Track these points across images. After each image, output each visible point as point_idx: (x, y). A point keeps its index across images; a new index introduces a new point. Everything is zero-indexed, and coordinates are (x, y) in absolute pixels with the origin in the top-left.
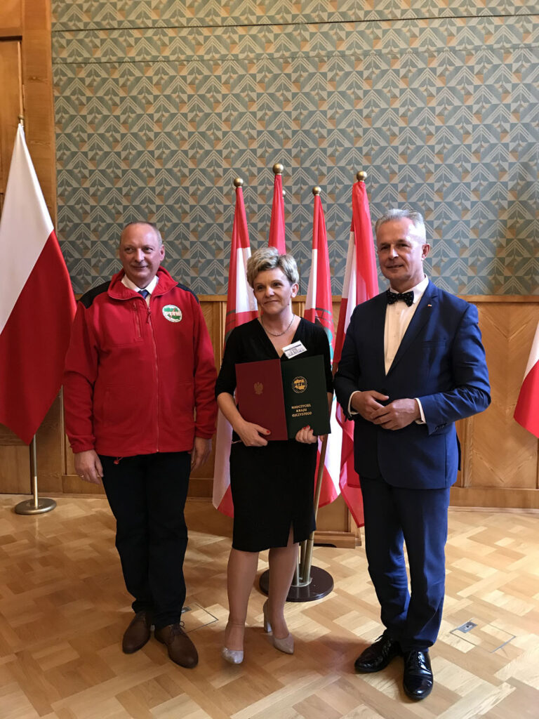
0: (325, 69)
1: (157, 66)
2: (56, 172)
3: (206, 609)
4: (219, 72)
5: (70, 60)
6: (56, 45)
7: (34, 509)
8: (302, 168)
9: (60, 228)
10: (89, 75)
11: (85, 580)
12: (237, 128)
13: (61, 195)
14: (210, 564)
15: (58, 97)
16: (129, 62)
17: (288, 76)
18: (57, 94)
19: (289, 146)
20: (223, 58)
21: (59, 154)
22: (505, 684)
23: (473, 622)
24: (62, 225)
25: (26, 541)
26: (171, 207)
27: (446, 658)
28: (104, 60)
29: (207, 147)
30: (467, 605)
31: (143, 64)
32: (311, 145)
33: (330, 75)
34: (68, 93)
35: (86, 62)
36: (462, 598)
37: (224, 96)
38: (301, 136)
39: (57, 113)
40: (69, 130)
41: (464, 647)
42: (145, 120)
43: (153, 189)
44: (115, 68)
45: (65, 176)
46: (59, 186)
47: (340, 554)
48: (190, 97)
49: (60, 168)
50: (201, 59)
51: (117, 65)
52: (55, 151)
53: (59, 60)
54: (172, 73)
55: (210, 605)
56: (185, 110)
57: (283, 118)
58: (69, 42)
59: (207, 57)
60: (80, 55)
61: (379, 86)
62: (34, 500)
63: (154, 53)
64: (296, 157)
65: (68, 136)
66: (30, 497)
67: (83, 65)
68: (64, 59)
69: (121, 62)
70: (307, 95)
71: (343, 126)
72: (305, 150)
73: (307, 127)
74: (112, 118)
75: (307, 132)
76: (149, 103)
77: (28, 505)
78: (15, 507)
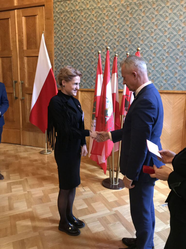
0: (141, 8)
1: (85, 11)
2: (54, 49)
4: (105, 12)
5: (59, 12)
6: (55, 7)
8: (132, 45)
9: (55, 67)
10: (64, 16)
12: (110, 31)
13: (55, 56)
16: (76, 11)
17: (128, 11)
18: (55, 23)
19: (127, 37)
20: (106, 7)
21: (55, 43)
26: (88, 60)
28: (69, 11)
29: (100, 38)
31: (80, 11)
32: (135, 36)
33: (143, 10)
34: (58, 23)
35: (63, 12)
37: (106, 20)
38: (132, 33)
39: (55, 29)
40: (58, 35)
41: (160, 211)
42: (81, 30)
43: (83, 53)
44: (72, 13)
45: (57, 50)
46: (55, 53)
48: (95, 21)
49: (55, 47)
50: (99, 8)
51: (72, 12)
53: (55, 12)
54: (89, 13)
55: (85, 186)
56: (93, 26)
57: (126, 27)
58: (58, 5)
59: (101, 7)
60: (61, 9)
61: (161, 13)
63: (84, 7)
64: (130, 41)
65: (58, 37)
67: (62, 13)
68: (57, 12)
69: (74, 11)
70: (134, 18)
71: (147, 29)
72: (133, 38)
73: (134, 30)
74: (71, 30)
75: (134, 32)
76: (82, 24)
77: (44, 151)
78: (41, 151)
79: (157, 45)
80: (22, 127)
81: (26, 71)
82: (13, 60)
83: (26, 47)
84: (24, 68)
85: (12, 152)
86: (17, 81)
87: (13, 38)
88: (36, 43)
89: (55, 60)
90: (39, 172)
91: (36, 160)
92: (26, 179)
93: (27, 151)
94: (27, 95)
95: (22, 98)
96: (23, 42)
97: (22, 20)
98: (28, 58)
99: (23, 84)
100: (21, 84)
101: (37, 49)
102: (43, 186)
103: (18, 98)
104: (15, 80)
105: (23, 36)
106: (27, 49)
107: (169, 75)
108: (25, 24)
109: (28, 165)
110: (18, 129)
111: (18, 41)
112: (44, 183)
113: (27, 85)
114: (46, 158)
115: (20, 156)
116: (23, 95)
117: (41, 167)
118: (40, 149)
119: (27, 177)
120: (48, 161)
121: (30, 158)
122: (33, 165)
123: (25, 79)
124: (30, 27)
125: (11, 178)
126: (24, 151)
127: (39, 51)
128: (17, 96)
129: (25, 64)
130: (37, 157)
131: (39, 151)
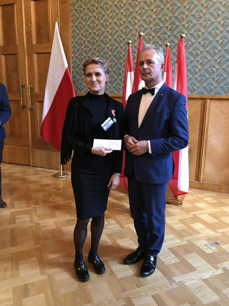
2: (71, 42)
3: (107, 219)
7: (61, 176)
8: (173, 35)
9: (73, 66)
11: (68, 203)
12: (144, 18)
13: (73, 52)
14: (116, 203)
15: (73, 9)
18: (72, 8)
19: (167, 24)
21: (73, 34)
22: (220, 269)
23: (218, 242)
24: (73, 65)
25: (54, 186)
26: (115, 56)
27: (198, 254)
29: (131, 28)
30: (219, 235)
32: (178, 24)
34: (76, 7)
36: (218, 232)
37: (139, 3)
38: (173, 19)
39: (72, 16)
40: (76, 24)
41: (208, 251)
42: (106, 17)
43: (108, 48)
45: (75, 44)
46: (72, 48)
47: (171, 207)
49: (73, 40)
52: (71, 33)
55: (109, 218)
56: (122, 11)
57: (165, 11)
62: (61, 173)
64: (170, 30)
65: (76, 26)
66: (59, 171)
71: (193, 13)
72: (174, 26)
73: (176, 15)
74: (93, 17)
75: (176, 17)
76: (108, 9)
77: (59, 174)
78: (54, 174)
79: (206, 35)
80: (32, 144)
81: (36, 72)
82: (19, 59)
83: (36, 40)
84: (34, 68)
85: (19, 175)
86: (25, 85)
87: (19, 29)
88: (49, 35)
89: (73, 57)
90: (51, 200)
91: (48, 185)
92: (35, 208)
93: (38, 174)
94: (37, 102)
95: (31, 107)
96: (32, 33)
97: (30, 5)
98: (39, 55)
99: (32, 89)
100: (29, 89)
101: (49, 43)
102: (55, 217)
103: (26, 107)
104: (22, 84)
105: (31, 26)
106: (36, 44)
107: (222, 76)
108: (34, 10)
109: (38, 191)
110: (26, 146)
111: (26, 33)
112: (57, 213)
113: (37, 90)
114: (61, 182)
115: (28, 179)
116: (32, 104)
117: (55, 193)
118: (54, 172)
119: (35, 205)
120: (63, 186)
121: (41, 182)
122: (44, 191)
123: (34, 83)
124: (40, 14)
125: (15, 205)
126: (34, 174)
127: (51, 46)
128: (25, 105)
129: (34, 63)
130: (49, 181)
131: (53, 173)
